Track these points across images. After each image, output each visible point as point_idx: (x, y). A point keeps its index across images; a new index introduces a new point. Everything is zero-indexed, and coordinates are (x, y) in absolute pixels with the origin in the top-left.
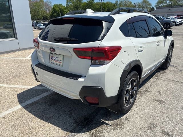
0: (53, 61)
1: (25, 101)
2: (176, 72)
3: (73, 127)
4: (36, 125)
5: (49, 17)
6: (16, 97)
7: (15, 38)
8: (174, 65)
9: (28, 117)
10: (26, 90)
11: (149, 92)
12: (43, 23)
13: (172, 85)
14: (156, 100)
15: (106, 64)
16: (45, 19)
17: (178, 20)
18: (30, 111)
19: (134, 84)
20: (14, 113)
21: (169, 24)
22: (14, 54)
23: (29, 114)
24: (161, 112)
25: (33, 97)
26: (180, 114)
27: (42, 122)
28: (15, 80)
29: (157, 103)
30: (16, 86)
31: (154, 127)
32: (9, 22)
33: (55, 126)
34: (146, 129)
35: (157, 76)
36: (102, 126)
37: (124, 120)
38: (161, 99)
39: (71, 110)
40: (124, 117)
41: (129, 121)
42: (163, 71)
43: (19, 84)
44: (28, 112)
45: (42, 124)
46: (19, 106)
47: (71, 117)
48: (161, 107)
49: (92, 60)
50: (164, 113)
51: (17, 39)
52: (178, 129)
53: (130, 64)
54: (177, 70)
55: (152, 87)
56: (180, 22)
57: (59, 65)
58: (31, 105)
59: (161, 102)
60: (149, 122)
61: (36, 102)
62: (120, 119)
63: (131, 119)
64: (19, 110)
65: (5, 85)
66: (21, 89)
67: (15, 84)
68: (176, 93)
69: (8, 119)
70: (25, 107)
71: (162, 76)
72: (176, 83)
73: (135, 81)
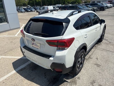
0: (34, 46)
1: (18, 67)
2: (107, 44)
3: (47, 84)
4: (25, 84)
5: (27, 4)
6: (12, 64)
7: (7, 22)
8: (106, 38)
9: (20, 79)
10: (17, 59)
11: (91, 58)
12: (23, 8)
13: (105, 53)
14: (95, 64)
15: (66, 50)
16: (24, 5)
17: (109, 5)
18: (21, 75)
19: (83, 57)
20: (11, 76)
21: (103, 8)
22: (7, 33)
23: (21, 76)
24: (98, 72)
25: (22, 64)
26: (109, 73)
27: (29, 82)
28: (10, 52)
29: (96, 66)
30: (11, 57)
31: (94, 82)
32: (2, 8)
33: (37, 84)
34: (90, 84)
35: (96, 47)
36: (64, 83)
37: (77, 79)
38: (98, 64)
39: (46, 73)
40: (77, 76)
41: (80, 79)
42: (99, 43)
43: (12, 56)
44: (20, 75)
45: (29, 83)
46: (14, 72)
47: (46, 78)
48: (98, 69)
49: (57, 47)
50: (100, 73)
51: (8, 23)
52: (108, 84)
53: (80, 47)
54: (108, 42)
55: (93, 55)
56: (110, 6)
57: (38, 48)
58: (21, 70)
59: (98, 65)
60: (91, 79)
61: (24, 68)
62: (74, 78)
63: (81, 78)
64: (14, 74)
65: (4, 57)
66: (14, 59)
67: (10, 55)
68: (107, 59)
69: (8, 80)
70: (18, 72)
71: (99, 46)
72: (107, 52)
73: (83, 55)
